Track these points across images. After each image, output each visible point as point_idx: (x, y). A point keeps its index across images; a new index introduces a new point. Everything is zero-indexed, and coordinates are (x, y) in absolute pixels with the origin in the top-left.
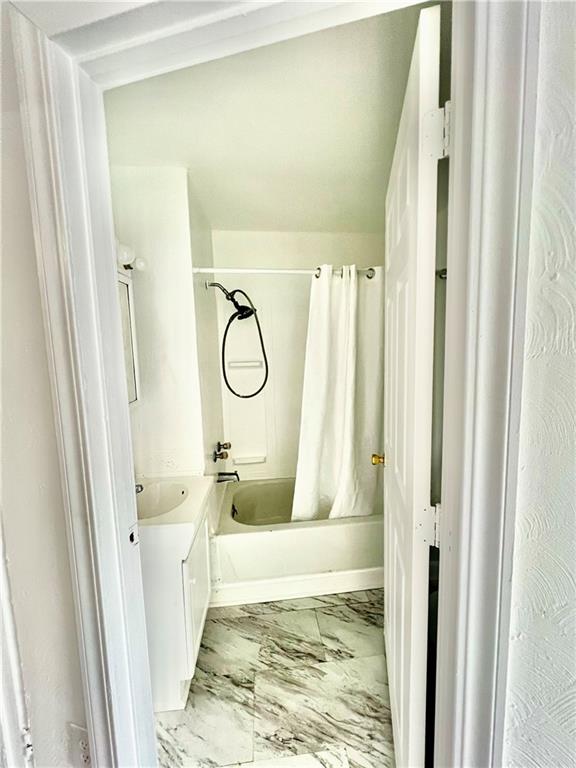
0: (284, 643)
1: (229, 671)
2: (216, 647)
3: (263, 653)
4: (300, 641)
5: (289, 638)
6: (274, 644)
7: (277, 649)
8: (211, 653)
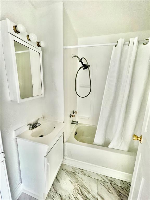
0: (83, 190)
1: (61, 193)
2: (60, 180)
3: (74, 191)
4: (89, 192)
5: (85, 189)
6: (79, 189)
7: (80, 192)
8: (58, 182)
